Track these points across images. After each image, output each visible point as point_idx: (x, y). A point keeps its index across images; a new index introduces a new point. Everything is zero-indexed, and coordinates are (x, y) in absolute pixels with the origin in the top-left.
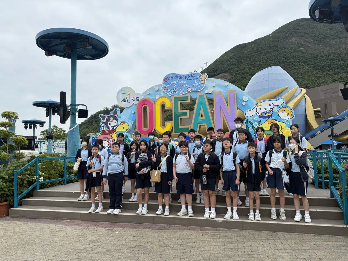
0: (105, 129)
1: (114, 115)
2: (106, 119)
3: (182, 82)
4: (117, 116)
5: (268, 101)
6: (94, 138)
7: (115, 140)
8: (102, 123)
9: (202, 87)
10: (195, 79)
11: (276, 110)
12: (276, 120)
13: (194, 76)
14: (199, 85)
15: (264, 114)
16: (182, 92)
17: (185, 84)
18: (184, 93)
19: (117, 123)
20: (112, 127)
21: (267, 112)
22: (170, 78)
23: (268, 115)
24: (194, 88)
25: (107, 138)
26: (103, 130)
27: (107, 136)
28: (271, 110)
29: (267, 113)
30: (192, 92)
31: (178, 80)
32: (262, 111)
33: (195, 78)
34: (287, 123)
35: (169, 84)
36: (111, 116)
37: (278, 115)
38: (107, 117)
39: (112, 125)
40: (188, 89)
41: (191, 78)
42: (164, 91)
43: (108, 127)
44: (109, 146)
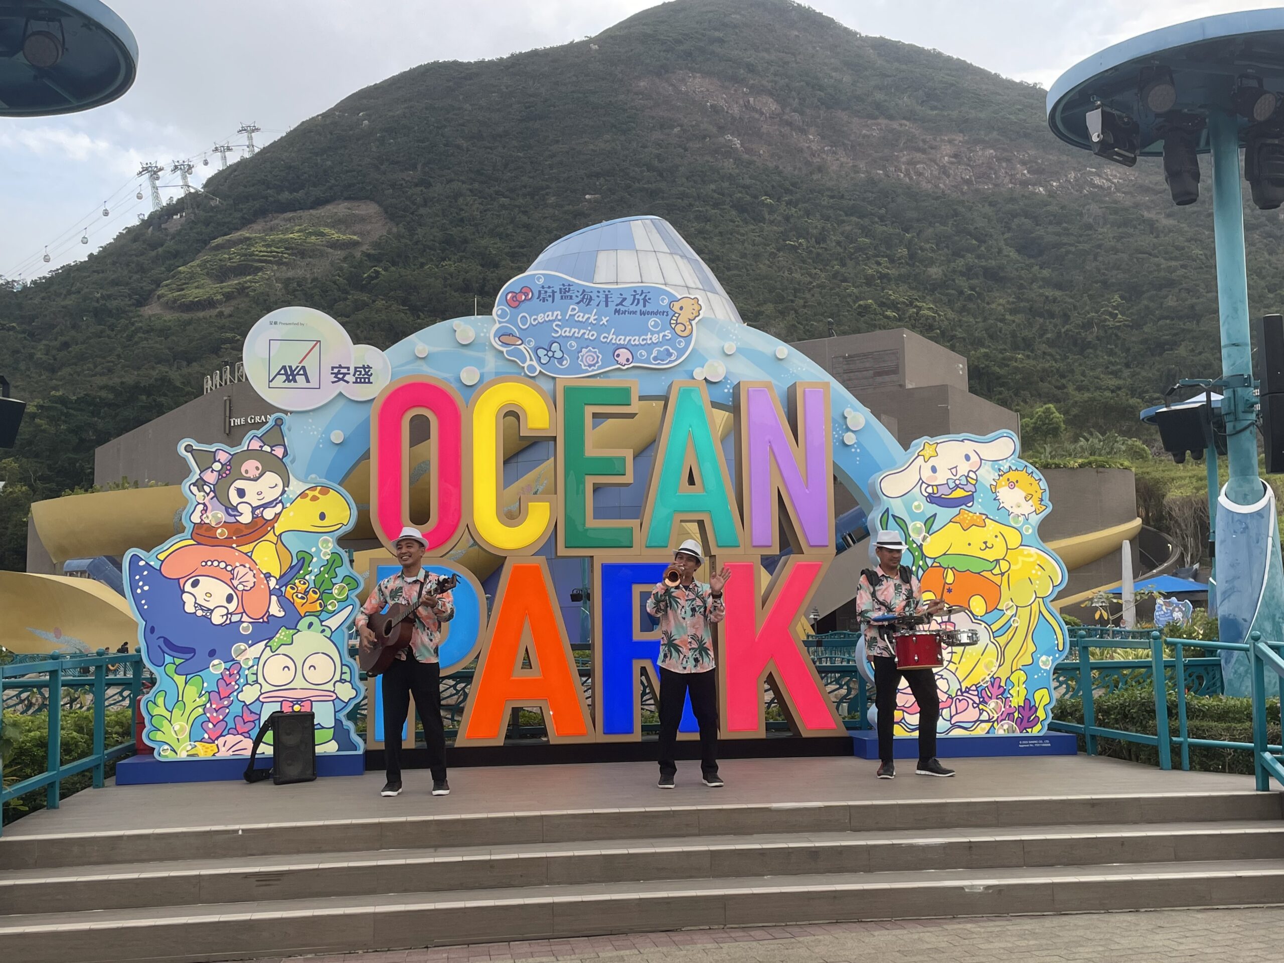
0: (210, 519)
1: (267, 449)
2: (217, 466)
3: (591, 320)
4: (286, 454)
5: (962, 441)
6: (142, 563)
7: (268, 576)
8: (194, 484)
9: (681, 352)
10: (648, 313)
11: (987, 476)
12: (987, 517)
13: (645, 300)
14: (665, 341)
15: (944, 491)
16: (590, 366)
17: (605, 328)
18: (599, 368)
19: (284, 492)
20: (254, 509)
21: (958, 482)
22: (536, 295)
23: (959, 493)
24: (644, 353)
25: (223, 565)
26: (198, 521)
27: (221, 552)
28: (972, 475)
29: (957, 486)
30: (633, 367)
31: (573, 309)
32: (941, 477)
33: (649, 308)
34: (1027, 530)
35: (530, 320)
36: (250, 454)
37: (995, 499)
38: (223, 457)
39: (252, 498)
40: (618, 356)
41: (633, 308)
42: (504, 350)
43: (231, 509)
44: (232, 607)
